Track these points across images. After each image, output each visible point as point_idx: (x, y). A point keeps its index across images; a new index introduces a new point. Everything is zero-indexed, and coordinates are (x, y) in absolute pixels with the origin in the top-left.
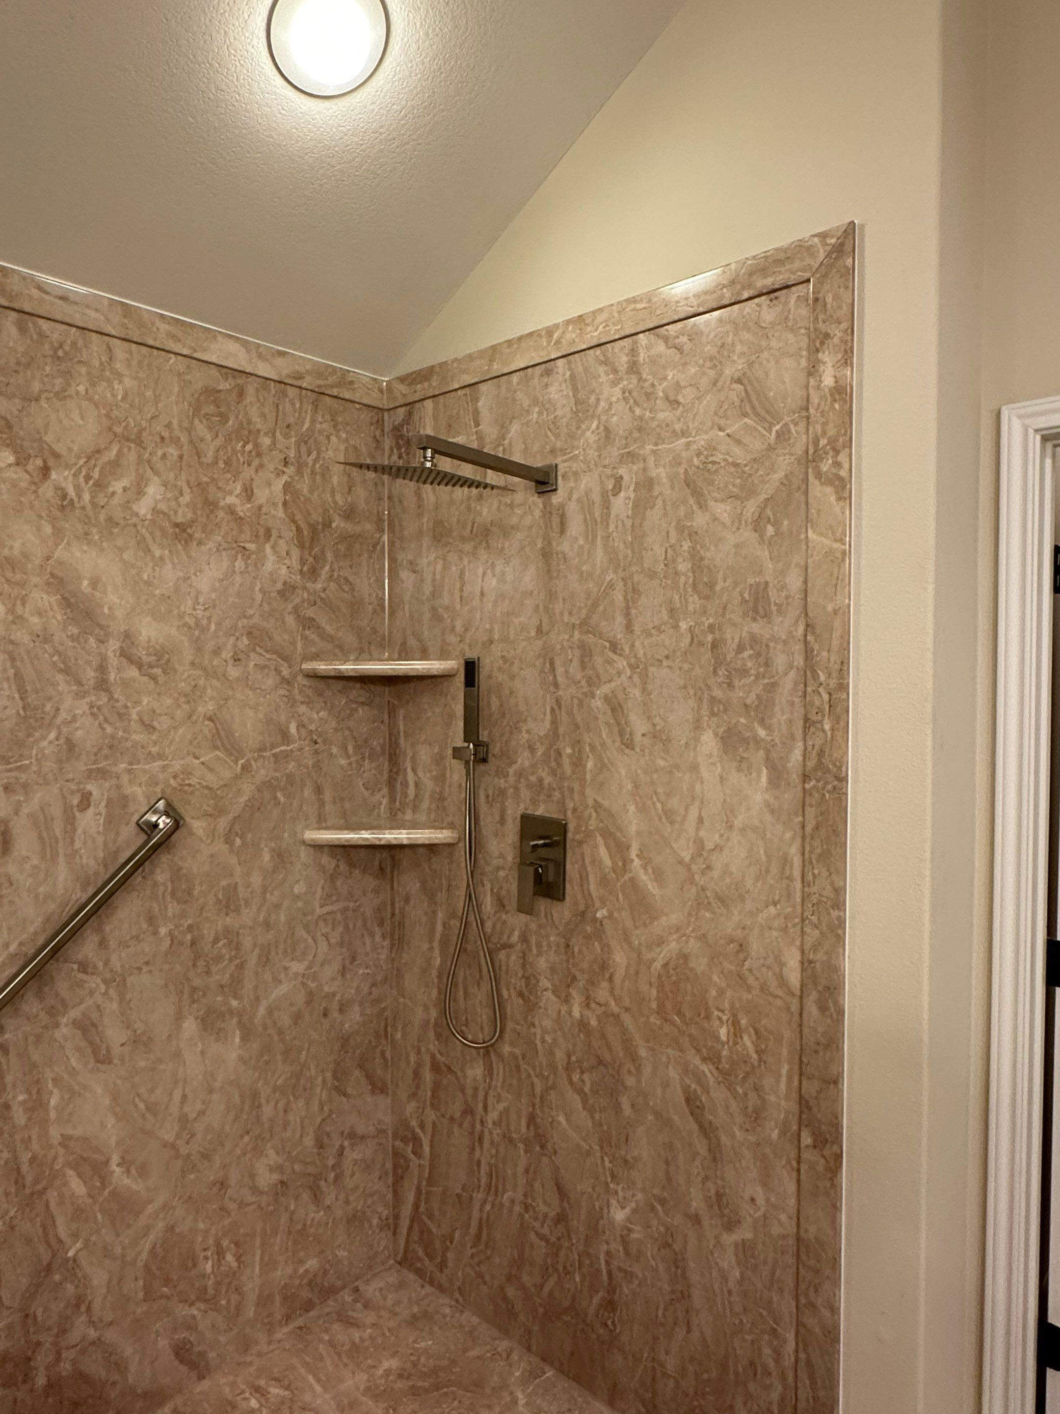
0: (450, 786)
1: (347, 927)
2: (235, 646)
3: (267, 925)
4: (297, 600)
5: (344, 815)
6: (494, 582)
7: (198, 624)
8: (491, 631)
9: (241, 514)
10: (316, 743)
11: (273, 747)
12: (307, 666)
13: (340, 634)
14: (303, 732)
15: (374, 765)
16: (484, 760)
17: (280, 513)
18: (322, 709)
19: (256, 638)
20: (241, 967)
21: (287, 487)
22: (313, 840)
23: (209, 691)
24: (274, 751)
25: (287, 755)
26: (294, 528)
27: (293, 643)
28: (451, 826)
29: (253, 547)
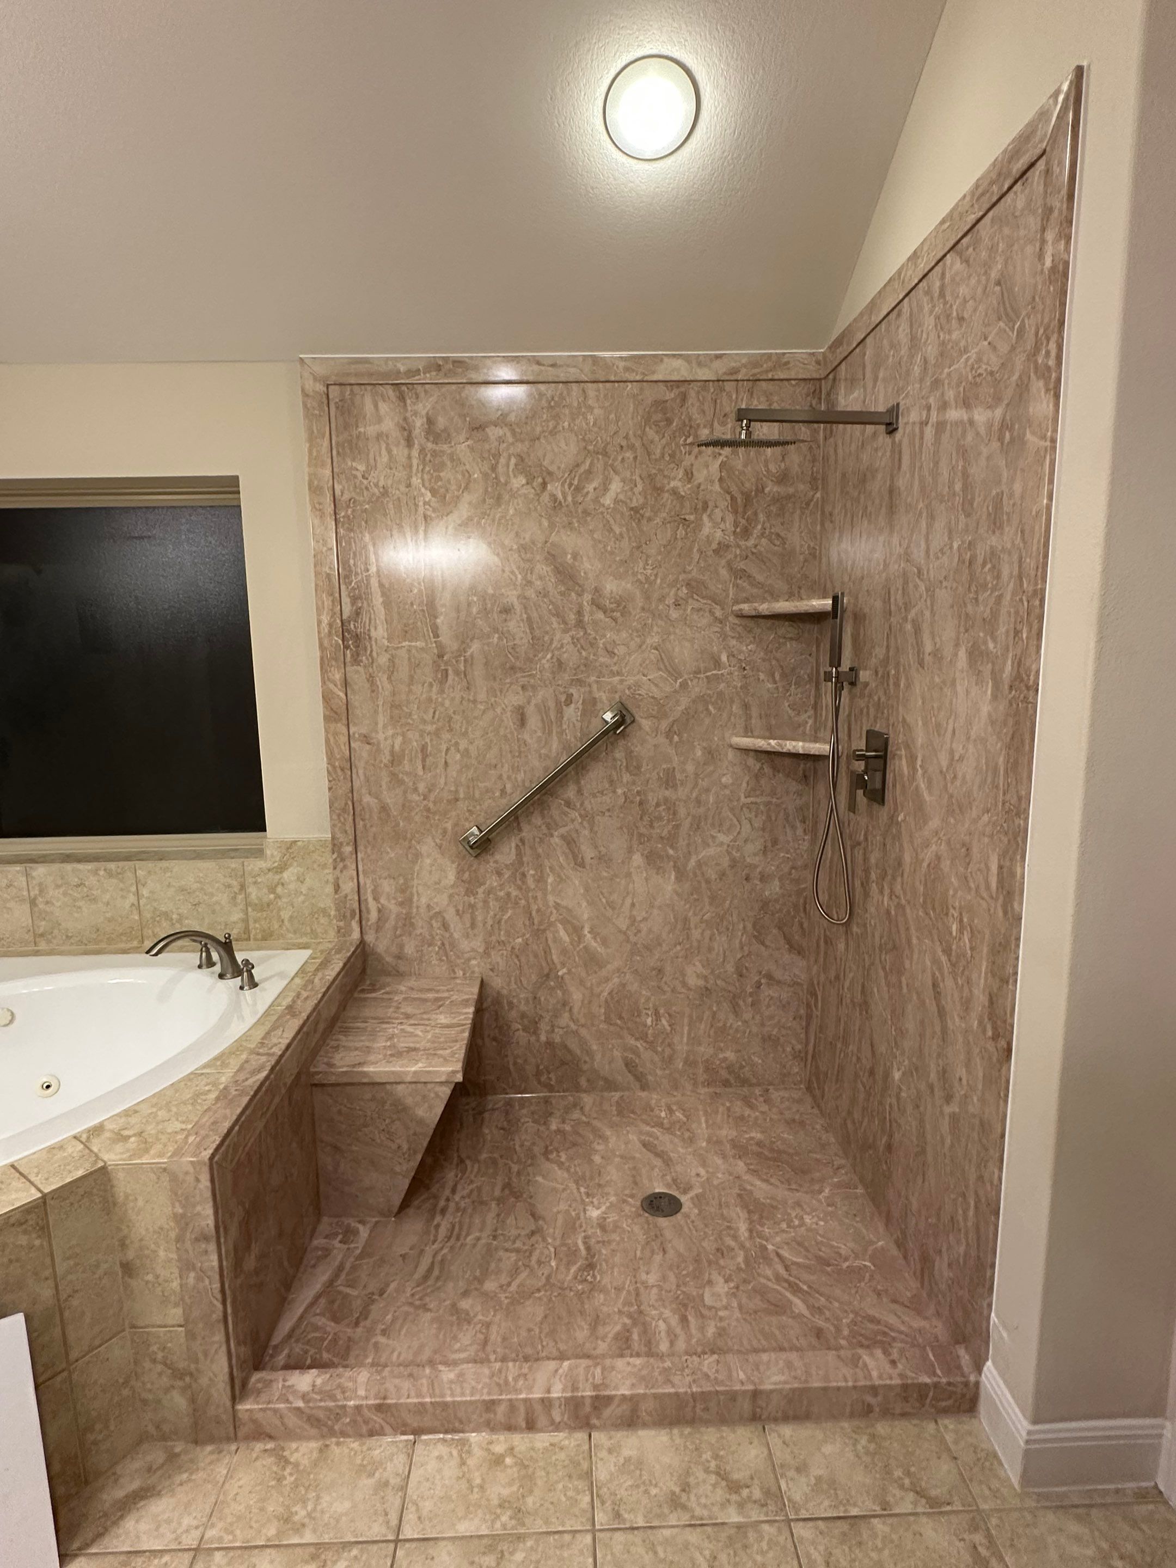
1: (769, 817)
2: (677, 594)
3: (698, 802)
4: (730, 556)
7: (647, 580)
9: (683, 493)
10: (744, 669)
11: (706, 672)
12: (736, 608)
13: (770, 581)
14: (734, 661)
17: (717, 487)
18: (751, 642)
19: (694, 587)
20: (677, 827)
21: (723, 465)
22: (739, 744)
23: (655, 628)
24: (707, 674)
25: (717, 678)
26: (728, 498)
27: (726, 590)
29: (692, 517)
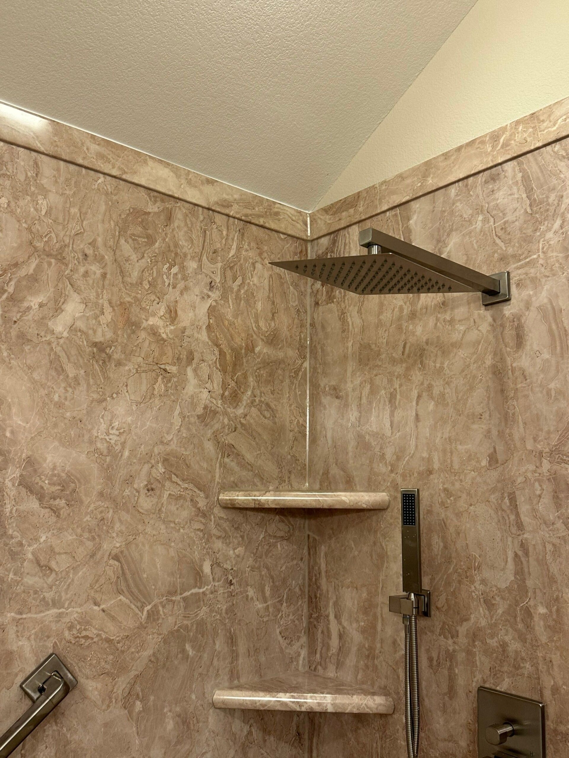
0: (382, 641)
2: (150, 474)
4: (217, 426)
5: (259, 670)
6: (431, 406)
7: (110, 448)
8: (429, 460)
9: (164, 336)
10: (231, 583)
11: (184, 590)
12: (225, 497)
13: (260, 462)
14: (218, 572)
15: (292, 608)
16: (426, 614)
17: (204, 336)
18: (239, 544)
19: (172, 465)
21: (212, 310)
22: (223, 702)
23: (117, 526)
24: (185, 595)
25: (198, 599)
26: (217, 352)
27: (212, 471)
28: (385, 692)
29: (173, 369)
